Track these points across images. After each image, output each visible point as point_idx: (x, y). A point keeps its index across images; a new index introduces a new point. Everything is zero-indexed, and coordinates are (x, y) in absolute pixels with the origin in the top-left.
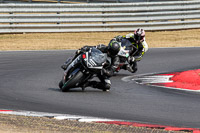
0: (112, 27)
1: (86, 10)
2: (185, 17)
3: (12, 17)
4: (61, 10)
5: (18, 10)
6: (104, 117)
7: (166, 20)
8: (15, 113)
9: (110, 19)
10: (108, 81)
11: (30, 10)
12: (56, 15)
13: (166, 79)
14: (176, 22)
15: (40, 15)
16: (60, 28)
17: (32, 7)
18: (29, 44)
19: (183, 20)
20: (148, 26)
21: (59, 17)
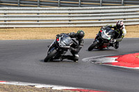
1: (57, 12)
2: (126, 17)
3: (6, 17)
4: (40, 12)
5: (10, 12)
6: (70, 86)
8: (8, 83)
10: (77, 56)
11: (19, 12)
12: (36, 15)
13: (113, 60)
15: (25, 15)
16: (39, 24)
17: (20, 10)
18: (18, 35)
20: (101, 23)
21: (39, 17)
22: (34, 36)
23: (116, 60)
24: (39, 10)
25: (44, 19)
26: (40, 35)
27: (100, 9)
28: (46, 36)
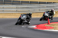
0: (19, 12)
1: (11, 7)
2: (40, 9)
4: (4, 7)
7: (35, 10)
9: (18, 10)
14: (38, 10)
16: (4, 12)
19: (39, 10)
20: (29, 11)
21: (4, 9)
22: (2, 17)
23: (36, 27)
24: (4, 6)
25: (6, 10)
26: (4, 17)
27: (29, 6)
28: (7, 17)
